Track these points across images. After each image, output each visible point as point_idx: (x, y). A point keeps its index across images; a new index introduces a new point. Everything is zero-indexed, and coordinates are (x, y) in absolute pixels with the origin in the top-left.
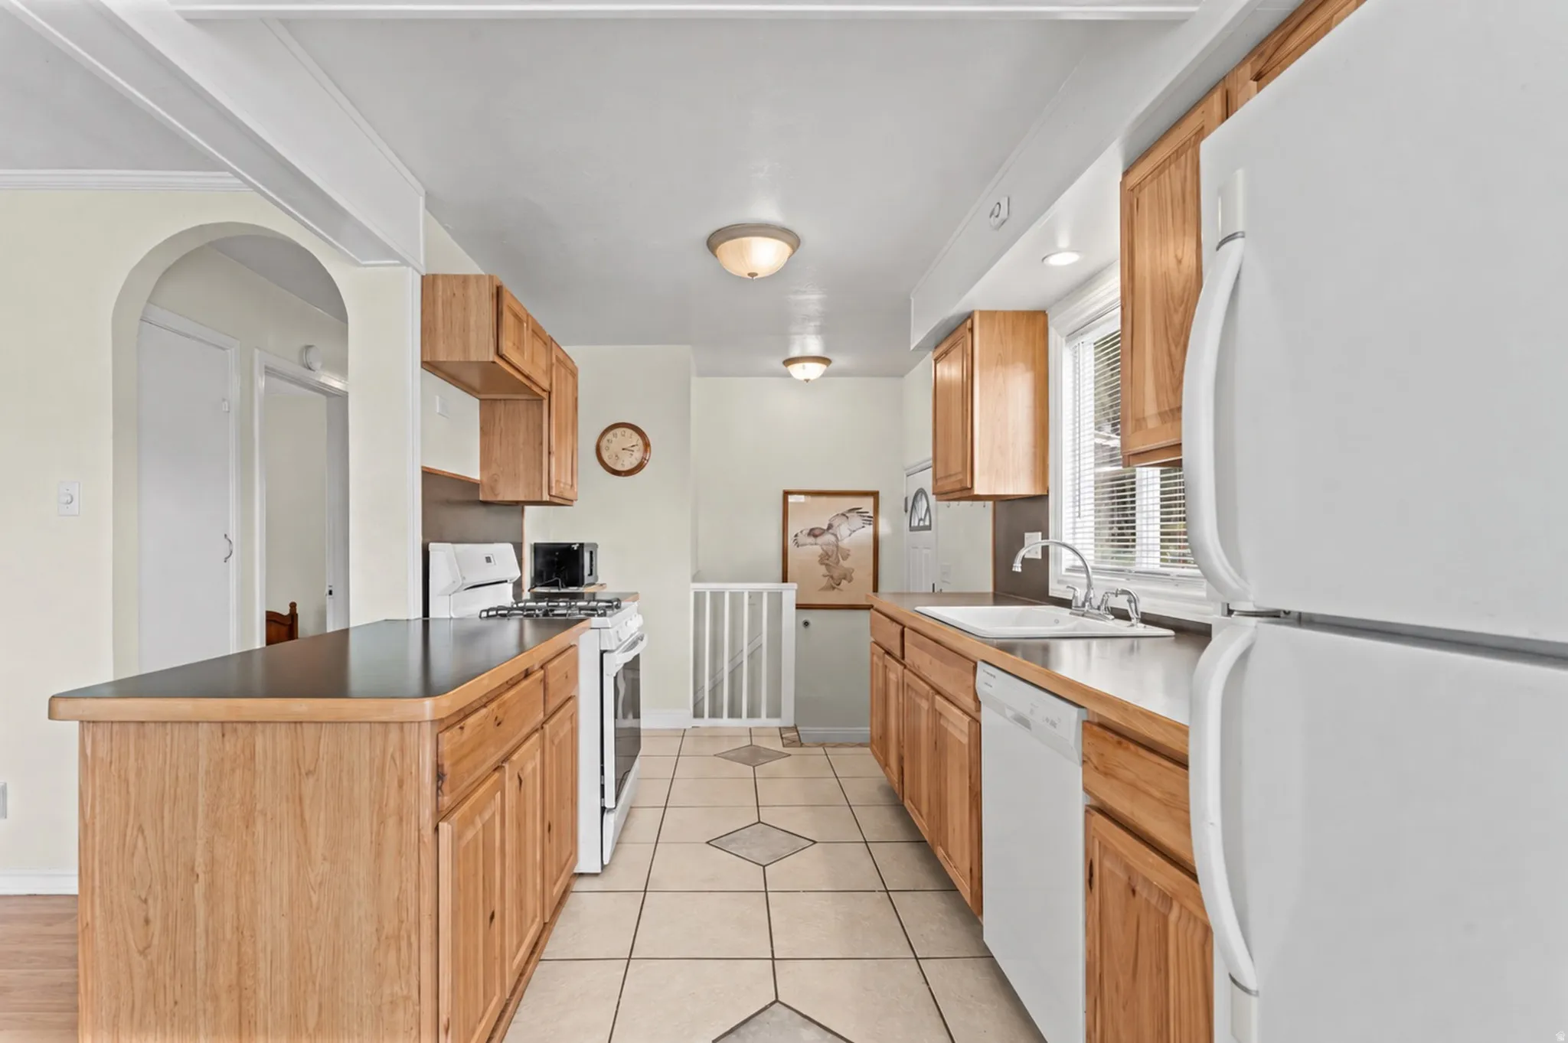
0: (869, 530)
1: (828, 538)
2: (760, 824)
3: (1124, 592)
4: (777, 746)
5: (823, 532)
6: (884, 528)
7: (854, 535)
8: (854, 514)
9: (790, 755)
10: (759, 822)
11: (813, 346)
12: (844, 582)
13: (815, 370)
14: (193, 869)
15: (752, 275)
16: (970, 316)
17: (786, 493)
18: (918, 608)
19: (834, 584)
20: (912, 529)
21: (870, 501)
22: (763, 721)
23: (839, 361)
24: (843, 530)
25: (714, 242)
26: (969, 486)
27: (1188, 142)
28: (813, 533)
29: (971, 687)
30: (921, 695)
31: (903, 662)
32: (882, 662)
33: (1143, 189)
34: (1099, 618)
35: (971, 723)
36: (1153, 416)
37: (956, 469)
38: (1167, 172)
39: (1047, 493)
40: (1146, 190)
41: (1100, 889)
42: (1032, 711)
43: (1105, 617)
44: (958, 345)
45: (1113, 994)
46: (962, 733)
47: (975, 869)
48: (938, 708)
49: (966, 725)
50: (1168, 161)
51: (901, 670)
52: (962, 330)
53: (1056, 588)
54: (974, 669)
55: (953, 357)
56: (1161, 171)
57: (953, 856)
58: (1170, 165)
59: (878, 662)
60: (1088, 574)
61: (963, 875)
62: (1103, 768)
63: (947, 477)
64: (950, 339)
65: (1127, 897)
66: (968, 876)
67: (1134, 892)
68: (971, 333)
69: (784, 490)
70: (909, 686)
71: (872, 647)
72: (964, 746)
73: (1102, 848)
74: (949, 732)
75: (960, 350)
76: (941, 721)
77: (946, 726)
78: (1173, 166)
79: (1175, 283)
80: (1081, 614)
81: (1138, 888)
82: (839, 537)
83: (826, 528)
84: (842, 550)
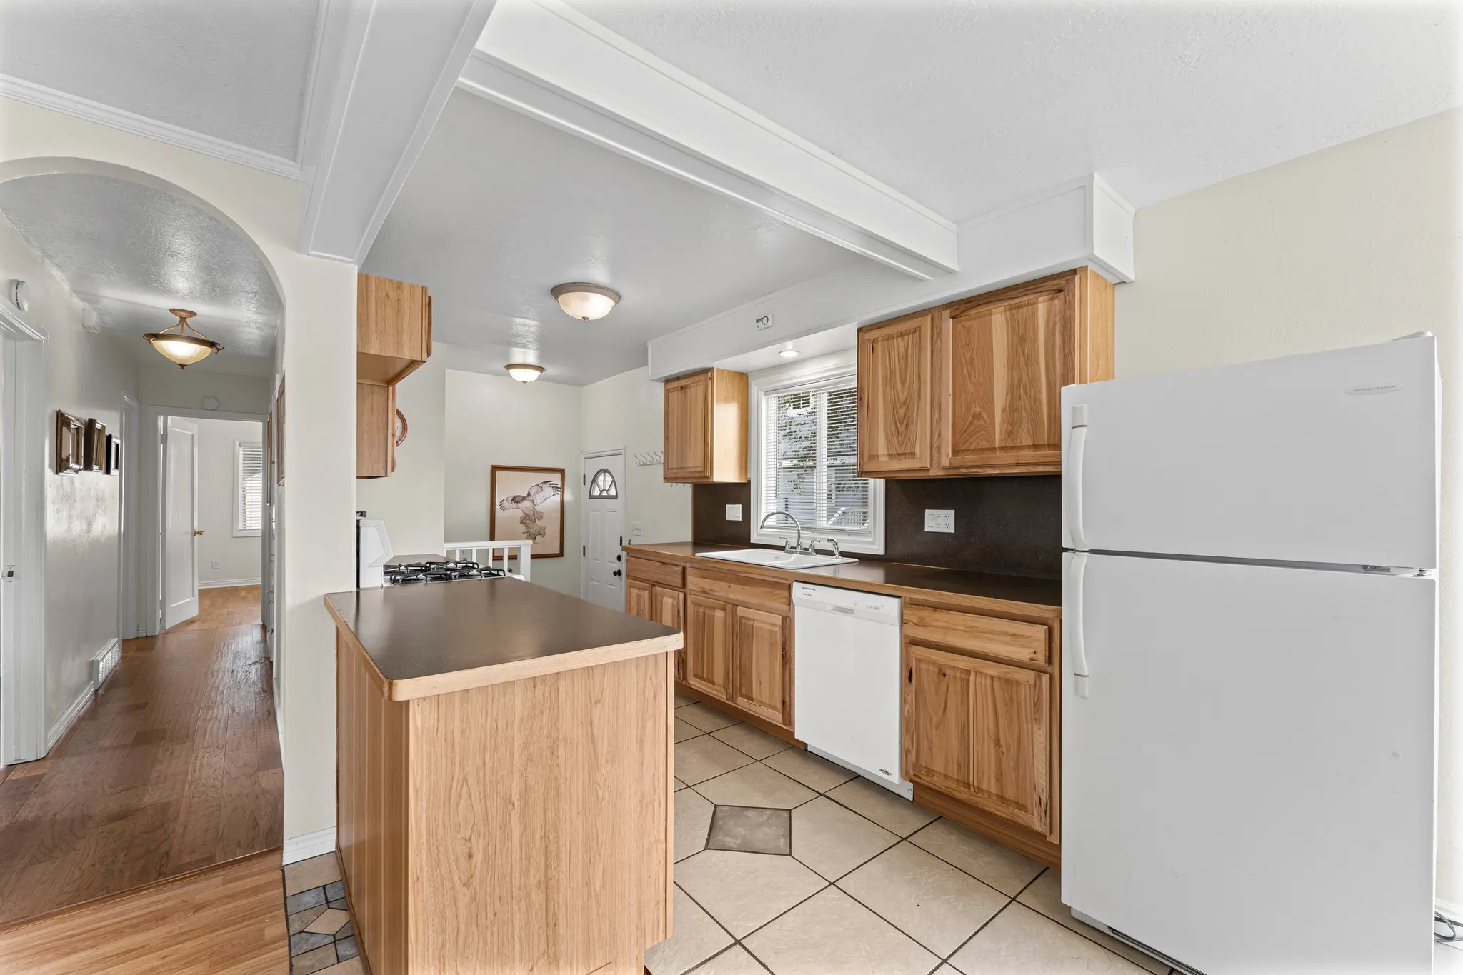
0: (558, 498)
1: (526, 504)
3: (831, 540)
5: (524, 498)
6: (568, 496)
7: (548, 501)
8: (547, 485)
11: (531, 357)
13: (532, 375)
14: (510, 801)
15: (584, 318)
16: (711, 369)
17: (495, 469)
18: (698, 553)
19: (532, 537)
20: (592, 497)
21: (558, 476)
23: (551, 371)
24: (538, 500)
25: (557, 291)
26: (707, 475)
27: (909, 330)
28: (515, 500)
29: (784, 598)
30: (714, 609)
31: (683, 590)
32: (649, 593)
33: (877, 342)
34: (808, 554)
35: (784, 619)
36: (884, 455)
37: (694, 462)
38: (895, 340)
39: (749, 482)
40: (879, 344)
41: (917, 680)
42: (855, 604)
43: (812, 554)
44: (697, 386)
45: (928, 725)
46: (774, 625)
47: (787, 700)
48: (739, 613)
49: (778, 620)
50: (895, 335)
51: (682, 596)
52: (702, 377)
53: (759, 538)
54: (790, 587)
55: (691, 392)
56: (890, 338)
57: (759, 698)
58: (897, 337)
59: (640, 593)
60: (799, 531)
61: (772, 707)
62: (922, 624)
63: (682, 468)
64: (687, 380)
65: (938, 679)
66: (779, 706)
67: (944, 675)
68: (711, 379)
69: (492, 466)
70: (696, 604)
71: (630, 583)
72: (776, 632)
73: (919, 661)
74: (756, 626)
75: (700, 389)
76: (743, 621)
77: (751, 623)
78: (899, 339)
79: (900, 394)
80: (793, 553)
81: (948, 672)
82: (535, 502)
83: (525, 495)
84: (538, 512)
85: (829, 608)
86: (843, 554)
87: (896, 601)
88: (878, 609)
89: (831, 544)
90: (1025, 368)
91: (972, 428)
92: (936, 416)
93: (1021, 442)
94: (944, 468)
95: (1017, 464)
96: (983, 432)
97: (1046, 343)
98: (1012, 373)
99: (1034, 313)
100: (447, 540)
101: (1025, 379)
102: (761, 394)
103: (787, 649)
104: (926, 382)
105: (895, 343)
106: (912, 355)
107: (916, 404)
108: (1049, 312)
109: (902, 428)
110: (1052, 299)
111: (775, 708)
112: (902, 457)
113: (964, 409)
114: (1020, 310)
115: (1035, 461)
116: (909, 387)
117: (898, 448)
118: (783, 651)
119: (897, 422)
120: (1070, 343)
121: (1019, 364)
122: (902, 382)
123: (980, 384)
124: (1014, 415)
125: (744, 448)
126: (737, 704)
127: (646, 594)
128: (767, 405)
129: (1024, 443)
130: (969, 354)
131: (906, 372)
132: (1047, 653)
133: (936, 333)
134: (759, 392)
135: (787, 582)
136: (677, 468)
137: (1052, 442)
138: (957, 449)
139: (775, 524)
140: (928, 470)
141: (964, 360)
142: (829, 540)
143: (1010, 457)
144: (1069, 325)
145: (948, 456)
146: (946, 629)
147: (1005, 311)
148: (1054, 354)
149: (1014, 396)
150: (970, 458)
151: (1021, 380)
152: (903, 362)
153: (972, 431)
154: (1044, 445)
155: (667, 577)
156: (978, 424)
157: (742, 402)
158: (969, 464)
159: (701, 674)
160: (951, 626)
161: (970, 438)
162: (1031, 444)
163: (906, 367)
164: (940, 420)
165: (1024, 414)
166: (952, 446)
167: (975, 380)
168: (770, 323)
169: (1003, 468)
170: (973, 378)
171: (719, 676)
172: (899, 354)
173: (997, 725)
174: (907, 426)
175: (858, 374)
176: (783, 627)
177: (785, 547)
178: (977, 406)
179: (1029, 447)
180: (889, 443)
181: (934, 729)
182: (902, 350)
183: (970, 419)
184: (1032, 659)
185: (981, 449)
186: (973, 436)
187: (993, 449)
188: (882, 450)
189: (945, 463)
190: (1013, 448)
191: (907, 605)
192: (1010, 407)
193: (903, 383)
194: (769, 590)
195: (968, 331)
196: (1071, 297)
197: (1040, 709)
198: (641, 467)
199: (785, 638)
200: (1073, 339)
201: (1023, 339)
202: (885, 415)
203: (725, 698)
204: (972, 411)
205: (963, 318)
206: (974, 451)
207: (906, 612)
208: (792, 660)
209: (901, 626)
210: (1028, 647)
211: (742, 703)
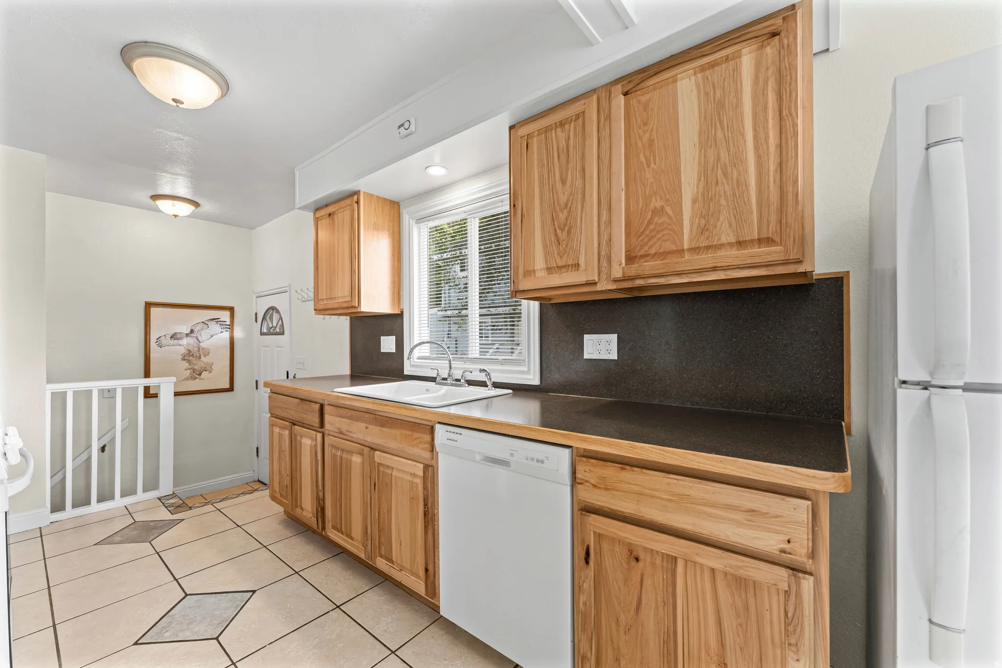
0: (226, 335)
1: (189, 341)
2: (188, 597)
3: (484, 370)
4: (164, 514)
5: (186, 336)
6: (238, 333)
7: (215, 338)
8: (214, 322)
9: (183, 520)
10: (186, 595)
12: (204, 374)
13: (185, 209)
15: (177, 102)
16: (357, 193)
17: (149, 305)
18: (336, 390)
19: (196, 374)
20: (262, 334)
21: (227, 313)
22: (141, 496)
23: (207, 207)
24: (204, 336)
26: (357, 306)
27: (570, 119)
28: (175, 337)
29: (425, 443)
30: (351, 452)
31: (321, 430)
32: (289, 431)
33: (533, 137)
34: (460, 386)
35: (426, 467)
36: (541, 269)
37: (342, 293)
38: (553, 131)
39: (402, 312)
40: (535, 139)
41: (596, 562)
42: (512, 455)
43: (464, 386)
44: (343, 211)
45: (614, 626)
46: (414, 475)
47: (431, 568)
48: (377, 459)
49: (419, 469)
50: (554, 125)
51: (319, 436)
52: (348, 201)
53: (413, 369)
54: (432, 430)
55: (338, 218)
56: (547, 129)
57: (399, 562)
58: (556, 128)
59: (281, 432)
60: (450, 361)
61: (413, 574)
62: (603, 486)
63: (331, 299)
64: (334, 206)
65: (628, 563)
66: (422, 573)
67: (637, 560)
68: (358, 202)
69: (145, 302)
70: (333, 446)
71: (272, 420)
72: (417, 484)
73: (599, 536)
74: (395, 476)
75: (347, 213)
76: (381, 469)
77: (389, 472)
78: (559, 130)
79: (561, 196)
80: (444, 384)
81: (642, 556)
82: (200, 339)
83: (188, 332)
84: (203, 349)
85: (478, 458)
86: (496, 385)
87: (567, 452)
88: (542, 462)
89: (483, 374)
90: (724, 143)
91: (652, 227)
92: (604, 218)
93: (720, 239)
94: (616, 281)
95: (715, 269)
96: (666, 232)
97: (755, 105)
98: (705, 151)
99: (737, 70)
100: (49, 381)
101: (724, 155)
102: (413, 222)
103: (429, 505)
104: (592, 177)
105: (554, 135)
106: (575, 147)
107: (579, 207)
108: (758, 65)
109: (563, 235)
110: (762, 47)
111: (418, 576)
112: (564, 270)
113: (641, 205)
114: (716, 68)
115: (740, 263)
116: (571, 186)
117: (558, 260)
118: (425, 508)
119: (557, 229)
120: (790, 101)
121: (715, 140)
122: (562, 180)
123: (662, 171)
124: (709, 206)
125: (396, 278)
126: (376, 565)
127: (287, 432)
128: (419, 235)
129: (724, 240)
130: (647, 135)
131: (567, 169)
132: (811, 544)
133: (605, 116)
134: (411, 220)
135: (430, 424)
136: (326, 299)
137: (765, 236)
138: (633, 254)
139: (428, 355)
140: (595, 284)
141: (640, 145)
142: (482, 371)
143: (706, 259)
144: (789, 77)
145: (620, 265)
146: (640, 495)
147: (695, 74)
148: (767, 120)
149: (709, 181)
150: (648, 266)
151: (719, 159)
152: (563, 157)
153: (653, 230)
154: (752, 241)
155: (305, 416)
156: (659, 222)
157: (393, 231)
158: (647, 273)
159: (339, 527)
160: (647, 491)
161: (649, 241)
162: (733, 241)
163: (568, 162)
164: (610, 222)
165: (723, 202)
166: (626, 252)
167: (655, 167)
168: (412, 128)
169: (693, 275)
170: (652, 165)
171: (357, 530)
172: (558, 149)
173: (722, 644)
174: (569, 232)
175: (510, 193)
176: (425, 478)
177: (436, 378)
178: (658, 198)
179: (731, 245)
180: (547, 254)
181: (622, 633)
182: (563, 143)
183: (649, 216)
184: (783, 551)
185: (663, 253)
186: (653, 237)
187: (680, 252)
188: (539, 264)
189: (617, 273)
190: (708, 248)
191: (582, 456)
192: (703, 195)
193: (564, 182)
194: (410, 433)
195: (646, 107)
196: (791, 38)
197: (798, 630)
198: (304, 303)
199: (427, 492)
200: (794, 95)
201: (721, 105)
202: (543, 222)
203: (364, 556)
204: (652, 206)
205: (639, 93)
206: (655, 256)
207: (580, 468)
208: (436, 519)
209: (572, 487)
210: (777, 532)
211: (381, 564)
